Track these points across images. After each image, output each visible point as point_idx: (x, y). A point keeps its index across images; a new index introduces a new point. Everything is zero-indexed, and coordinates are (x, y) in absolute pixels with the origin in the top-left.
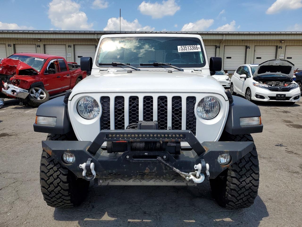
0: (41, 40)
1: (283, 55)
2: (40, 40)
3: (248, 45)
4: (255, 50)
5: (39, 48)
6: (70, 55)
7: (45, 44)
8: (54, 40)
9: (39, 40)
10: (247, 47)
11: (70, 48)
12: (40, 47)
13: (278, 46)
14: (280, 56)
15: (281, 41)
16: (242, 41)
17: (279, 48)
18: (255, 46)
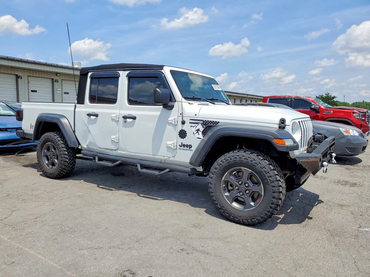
1: (60, 90)
3: (19, 74)
4: (28, 81)
10: (17, 77)
13: (54, 79)
14: (58, 91)
15: (57, 74)
16: (12, 68)
17: (55, 81)
18: (28, 76)
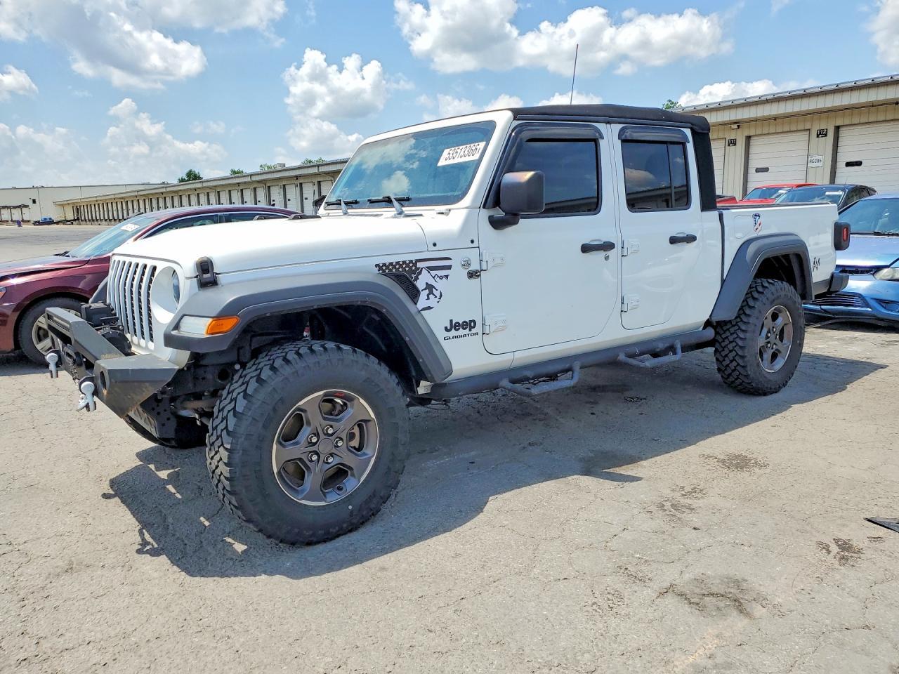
0: (738, 124)
2: (738, 126)
5: (732, 148)
6: (819, 161)
7: (751, 134)
8: (775, 119)
9: (735, 126)
11: (822, 139)
12: (735, 145)
